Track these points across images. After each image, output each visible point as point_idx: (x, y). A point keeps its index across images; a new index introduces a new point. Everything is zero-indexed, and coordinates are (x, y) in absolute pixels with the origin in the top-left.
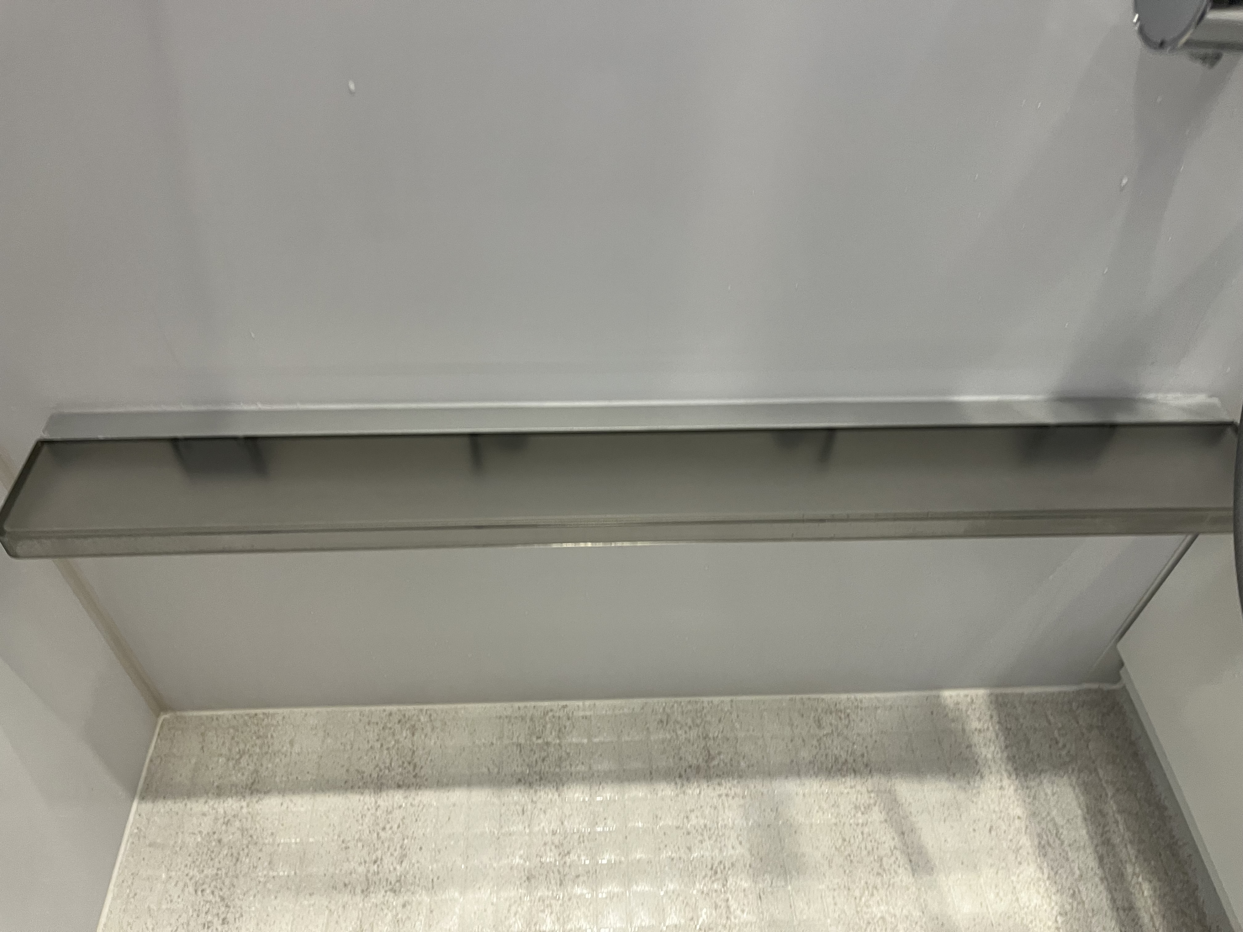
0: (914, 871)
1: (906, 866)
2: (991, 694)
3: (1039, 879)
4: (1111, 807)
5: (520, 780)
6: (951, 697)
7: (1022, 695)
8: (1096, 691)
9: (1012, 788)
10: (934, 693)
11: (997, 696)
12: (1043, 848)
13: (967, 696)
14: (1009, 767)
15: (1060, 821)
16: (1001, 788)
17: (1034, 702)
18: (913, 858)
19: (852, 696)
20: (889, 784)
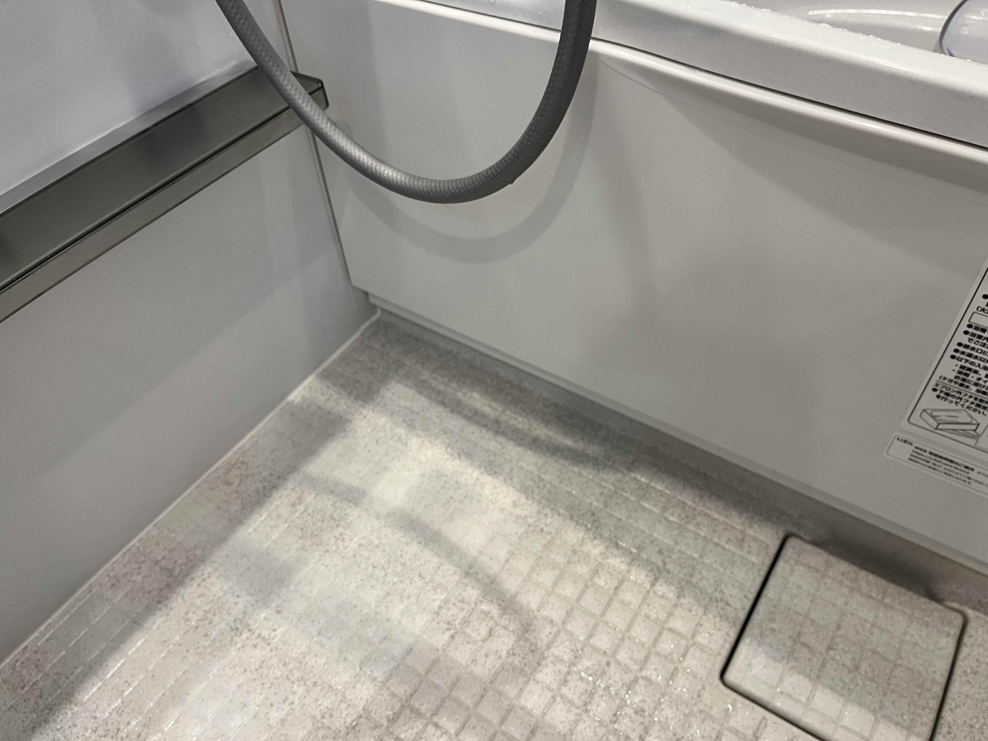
0: (356, 504)
1: (349, 505)
2: (317, 376)
3: (422, 442)
4: (426, 375)
5: (34, 728)
6: (296, 396)
7: (334, 361)
8: (371, 326)
9: (371, 412)
10: (284, 403)
11: (322, 373)
12: (411, 426)
13: (304, 388)
14: (360, 403)
15: (408, 404)
16: (365, 417)
17: (343, 358)
18: (349, 498)
19: (235, 448)
20: (302, 474)
